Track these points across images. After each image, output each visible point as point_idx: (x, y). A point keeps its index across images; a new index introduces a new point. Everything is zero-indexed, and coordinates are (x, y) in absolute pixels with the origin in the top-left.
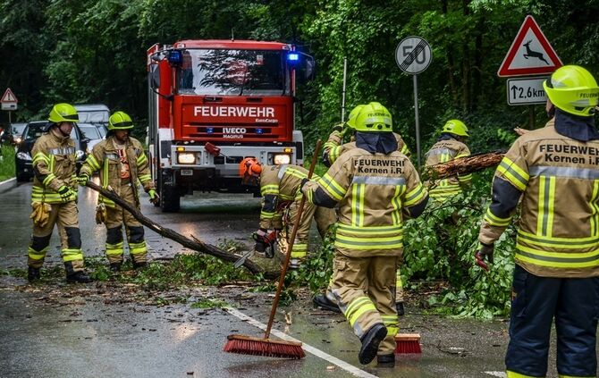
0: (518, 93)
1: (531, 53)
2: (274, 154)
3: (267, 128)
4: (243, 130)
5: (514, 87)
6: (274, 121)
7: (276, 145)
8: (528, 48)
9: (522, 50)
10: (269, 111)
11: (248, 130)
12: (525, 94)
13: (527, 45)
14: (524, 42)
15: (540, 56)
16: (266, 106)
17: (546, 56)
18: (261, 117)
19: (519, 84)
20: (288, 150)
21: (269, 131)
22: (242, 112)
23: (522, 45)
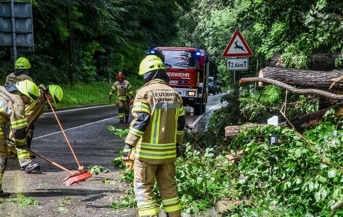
0: (231, 65)
1: (237, 47)
2: (189, 92)
3: (186, 81)
4: (177, 82)
5: (229, 62)
6: (189, 79)
7: (190, 88)
8: (236, 44)
9: (233, 45)
10: (187, 75)
11: (179, 82)
12: (234, 66)
13: (236, 43)
14: (235, 41)
15: (242, 48)
16: (186, 72)
17: (244, 48)
18: (184, 77)
19: (231, 61)
20: (194, 90)
21: (187, 82)
22: (177, 75)
23: (233, 43)
